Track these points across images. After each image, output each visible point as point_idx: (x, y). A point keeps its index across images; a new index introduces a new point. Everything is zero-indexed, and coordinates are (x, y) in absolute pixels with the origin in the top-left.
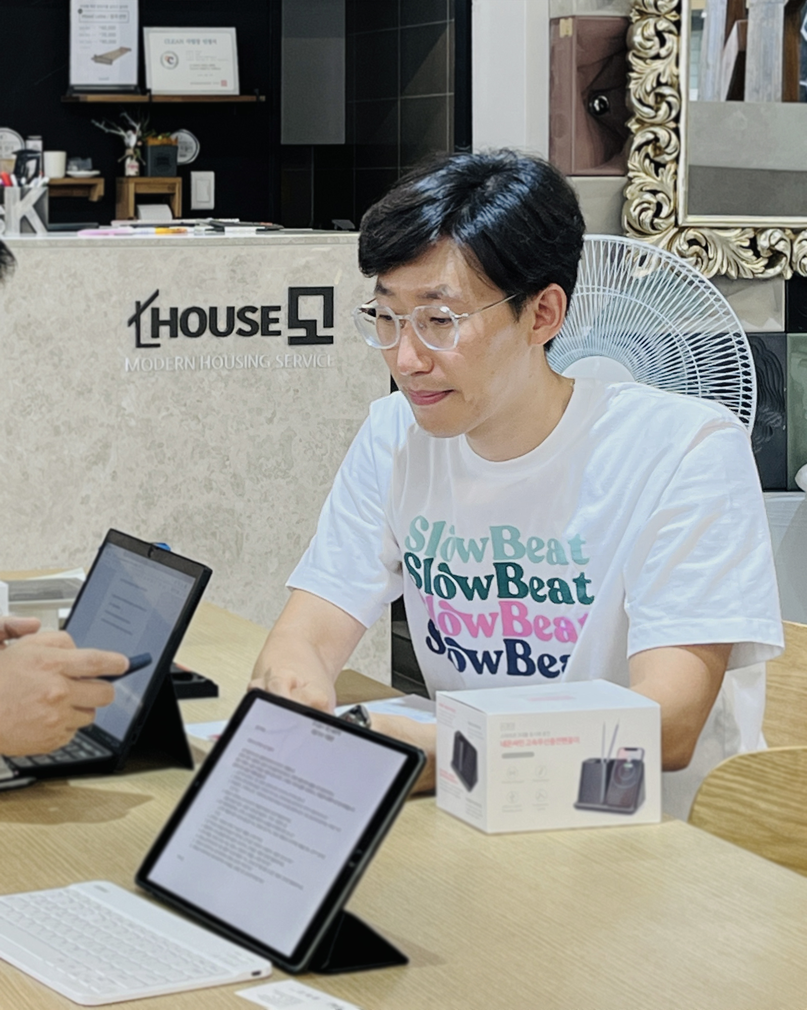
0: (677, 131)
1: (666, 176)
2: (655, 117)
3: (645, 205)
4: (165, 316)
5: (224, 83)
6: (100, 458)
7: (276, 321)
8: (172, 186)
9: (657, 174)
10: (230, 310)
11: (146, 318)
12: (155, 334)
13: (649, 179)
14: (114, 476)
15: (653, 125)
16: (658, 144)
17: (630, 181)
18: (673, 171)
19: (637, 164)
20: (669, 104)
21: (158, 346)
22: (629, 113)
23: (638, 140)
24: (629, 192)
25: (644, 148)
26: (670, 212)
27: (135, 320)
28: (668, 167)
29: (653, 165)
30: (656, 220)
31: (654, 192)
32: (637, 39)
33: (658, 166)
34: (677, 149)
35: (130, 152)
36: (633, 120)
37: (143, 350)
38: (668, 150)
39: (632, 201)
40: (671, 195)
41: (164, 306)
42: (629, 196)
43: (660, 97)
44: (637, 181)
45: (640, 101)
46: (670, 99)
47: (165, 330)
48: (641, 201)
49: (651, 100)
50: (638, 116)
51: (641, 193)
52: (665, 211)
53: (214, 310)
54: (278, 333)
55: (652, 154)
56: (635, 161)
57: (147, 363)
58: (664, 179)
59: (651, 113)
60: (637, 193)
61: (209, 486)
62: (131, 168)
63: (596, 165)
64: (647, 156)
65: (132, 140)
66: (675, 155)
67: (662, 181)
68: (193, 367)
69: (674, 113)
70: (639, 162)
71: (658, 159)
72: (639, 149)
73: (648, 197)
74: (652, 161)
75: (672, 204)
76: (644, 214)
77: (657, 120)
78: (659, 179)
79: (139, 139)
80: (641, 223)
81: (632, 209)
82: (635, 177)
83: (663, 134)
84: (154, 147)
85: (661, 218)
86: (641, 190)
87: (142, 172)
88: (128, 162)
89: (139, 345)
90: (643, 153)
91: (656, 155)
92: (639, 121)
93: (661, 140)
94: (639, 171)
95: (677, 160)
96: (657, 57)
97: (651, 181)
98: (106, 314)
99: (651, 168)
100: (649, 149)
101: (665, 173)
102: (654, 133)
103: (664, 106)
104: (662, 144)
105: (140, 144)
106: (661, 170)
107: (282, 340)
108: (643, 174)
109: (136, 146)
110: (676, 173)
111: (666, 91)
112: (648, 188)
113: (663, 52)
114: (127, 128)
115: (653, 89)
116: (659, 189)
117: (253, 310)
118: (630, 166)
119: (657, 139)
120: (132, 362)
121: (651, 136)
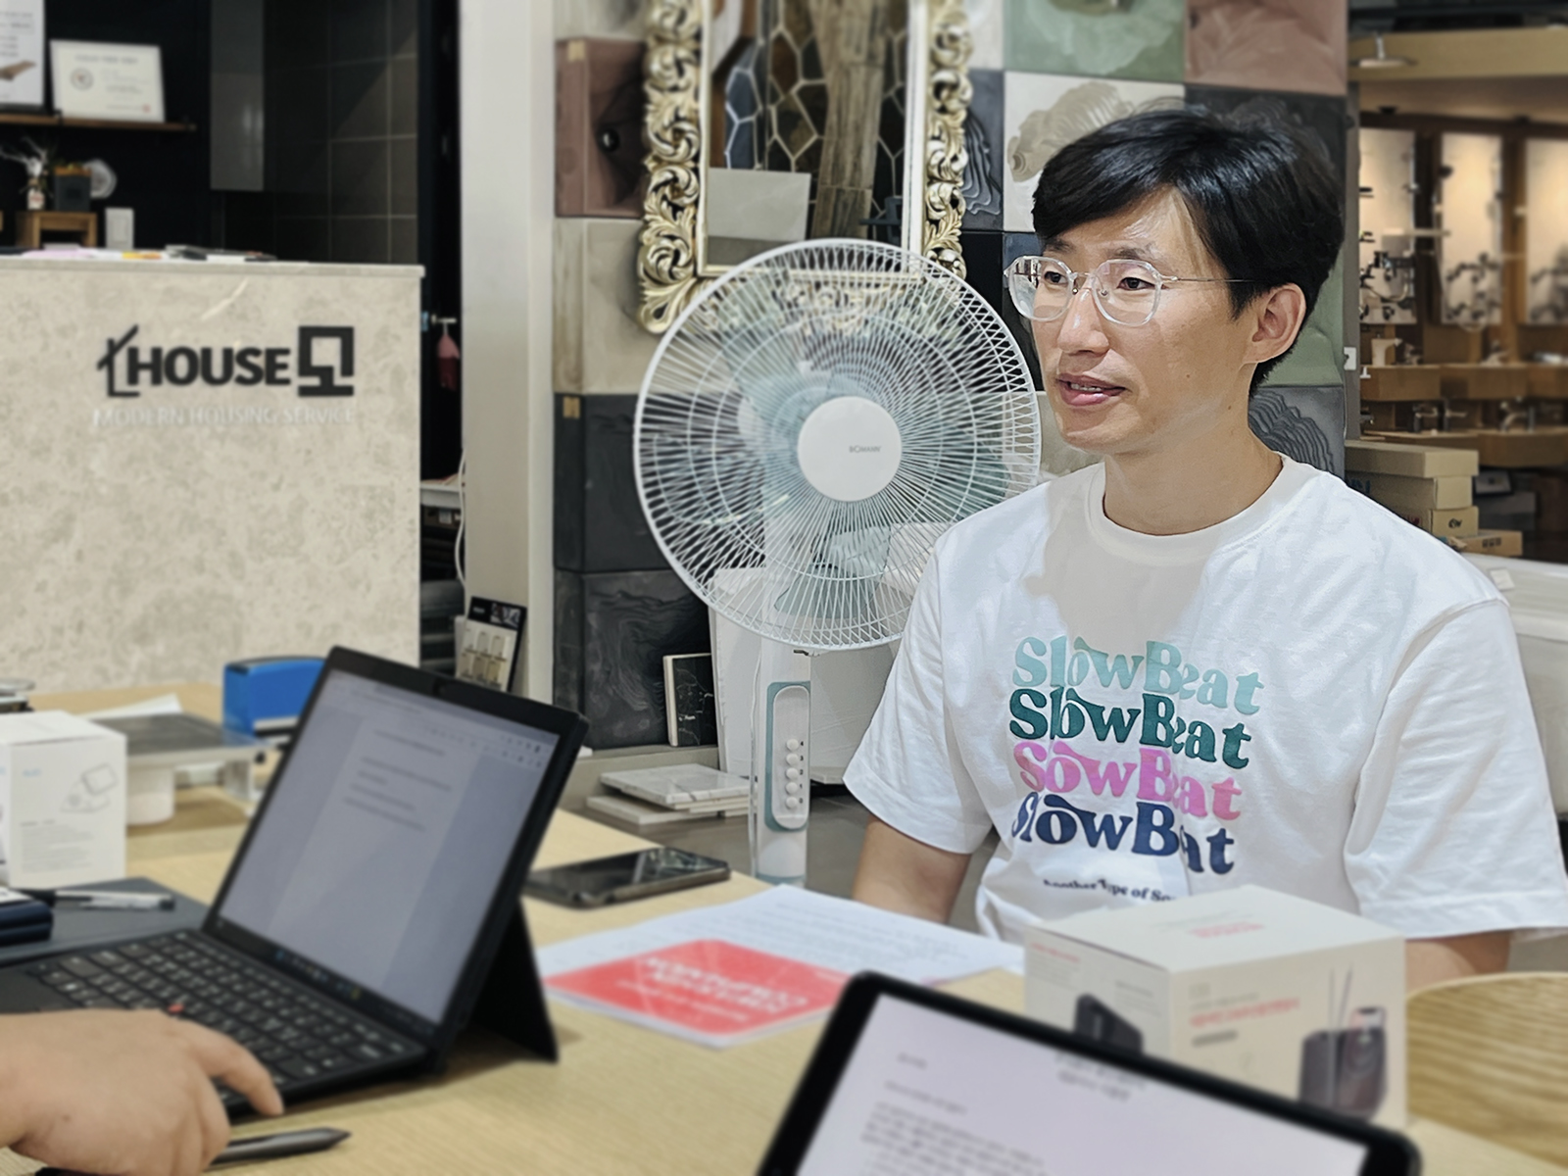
0: (696, 171)
1: (685, 219)
2: (674, 154)
3: (664, 252)
4: (145, 357)
5: (146, 108)
6: (60, 533)
7: (284, 366)
8: (85, 223)
9: (675, 217)
10: (228, 353)
11: (121, 360)
12: (133, 379)
13: (667, 224)
14: (80, 556)
15: (671, 163)
16: (677, 185)
17: (646, 225)
18: (691, 215)
19: (654, 206)
20: (689, 142)
21: (135, 395)
22: (644, 149)
23: (656, 180)
24: (647, 236)
25: (661, 189)
26: (688, 259)
27: (107, 363)
28: (686, 211)
29: (670, 208)
30: (675, 269)
31: (672, 238)
32: (655, 67)
33: (676, 209)
34: (697, 190)
35: (34, 182)
36: (650, 158)
37: (117, 401)
38: (688, 192)
39: (648, 248)
40: (690, 241)
41: (144, 346)
42: (645, 242)
43: (679, 134)
44: (654, 225)
45: (657, 136)
46: (691, 136)
47: (145, 376)
48: (658, 247)
49: (668, 136)
50: (655, 152)
51: (659, 239)
52: (683, 259)
53: (207, 353)
54: (286, 382)
55: (669, 196)
56: (652, 202)
57: (122, 416)
58: (682, 224)
59: (669, 149)
60: (653, 238)
61: (199, 567)
62: (35, 200)
63: (608, 206)
64: (664, 198)
65: (36, 168)
66: (694, 198)
67: (679, 227)
68: (181, 420)
69: (694, 152)
70: (656, 204)
71: (677, 201)
72: (656, 189)
73: (666, 243)
74: (670, 204)
75: (691, 251)
76: (662, 263)
77: (676, 158)
78: (677, 223)
79: (45, 167)
80: (659, 271)
81: (649, 256)
82: (652, 220)
83: (682, 174)
84: (64, 178)
85: (679, 267)
86: (658, 235)
87: (48, 205)
88: (32, 194)
89: (112, 392)
90: (660, 195)
91: (674, 197)
92: (658, 159)
93: (681, 180)
94: (655, 214)
95: (696, 203)
96: (675, 89)
97: (667, 225)
98: (69, 355)
99: (669, 212)
100: (667, 190)
101: (684, 216)
102: (673, 172)
103: (684, 144)
104: (681, 184)
105: (46, 173)
106: (679, 214)
107: (290, 391)
108: (659, 218)
109: (41, 177)
110: (694, 218)
111: (685, 126)
112: (666, 233)
113: (682, 83)
114: (31, 154)
115: (671, 124)
116: (676, 234)
117: (255, 352)
118: (647, 208)
119: (675, 179)
120: (103, 414)
121: (669, 176)
